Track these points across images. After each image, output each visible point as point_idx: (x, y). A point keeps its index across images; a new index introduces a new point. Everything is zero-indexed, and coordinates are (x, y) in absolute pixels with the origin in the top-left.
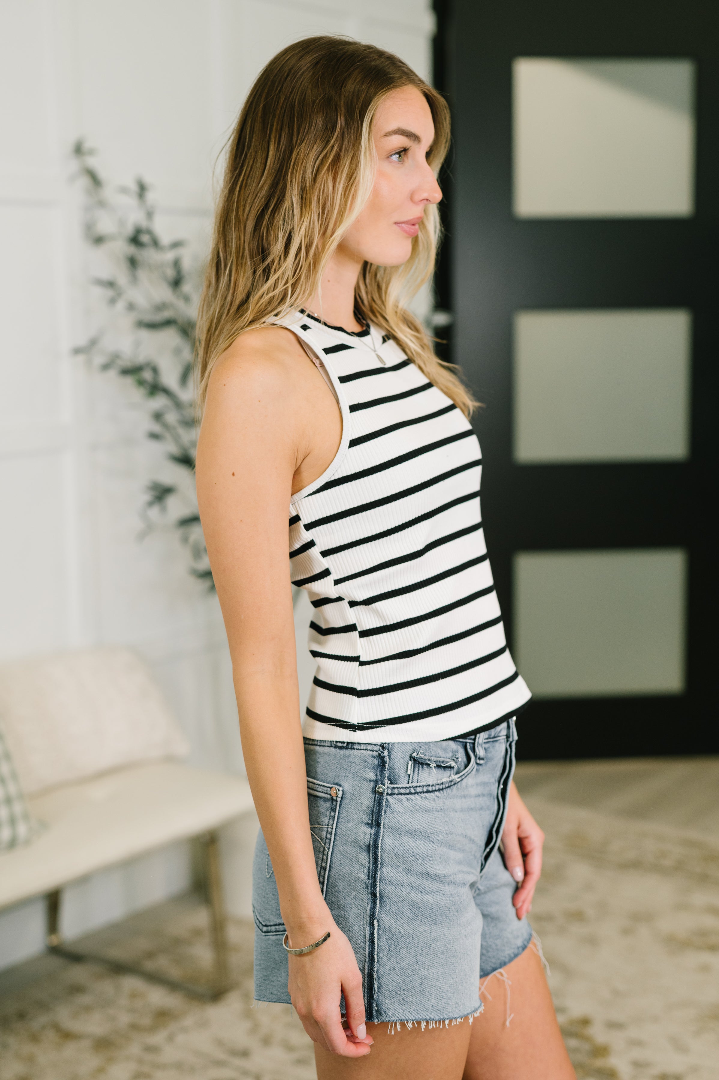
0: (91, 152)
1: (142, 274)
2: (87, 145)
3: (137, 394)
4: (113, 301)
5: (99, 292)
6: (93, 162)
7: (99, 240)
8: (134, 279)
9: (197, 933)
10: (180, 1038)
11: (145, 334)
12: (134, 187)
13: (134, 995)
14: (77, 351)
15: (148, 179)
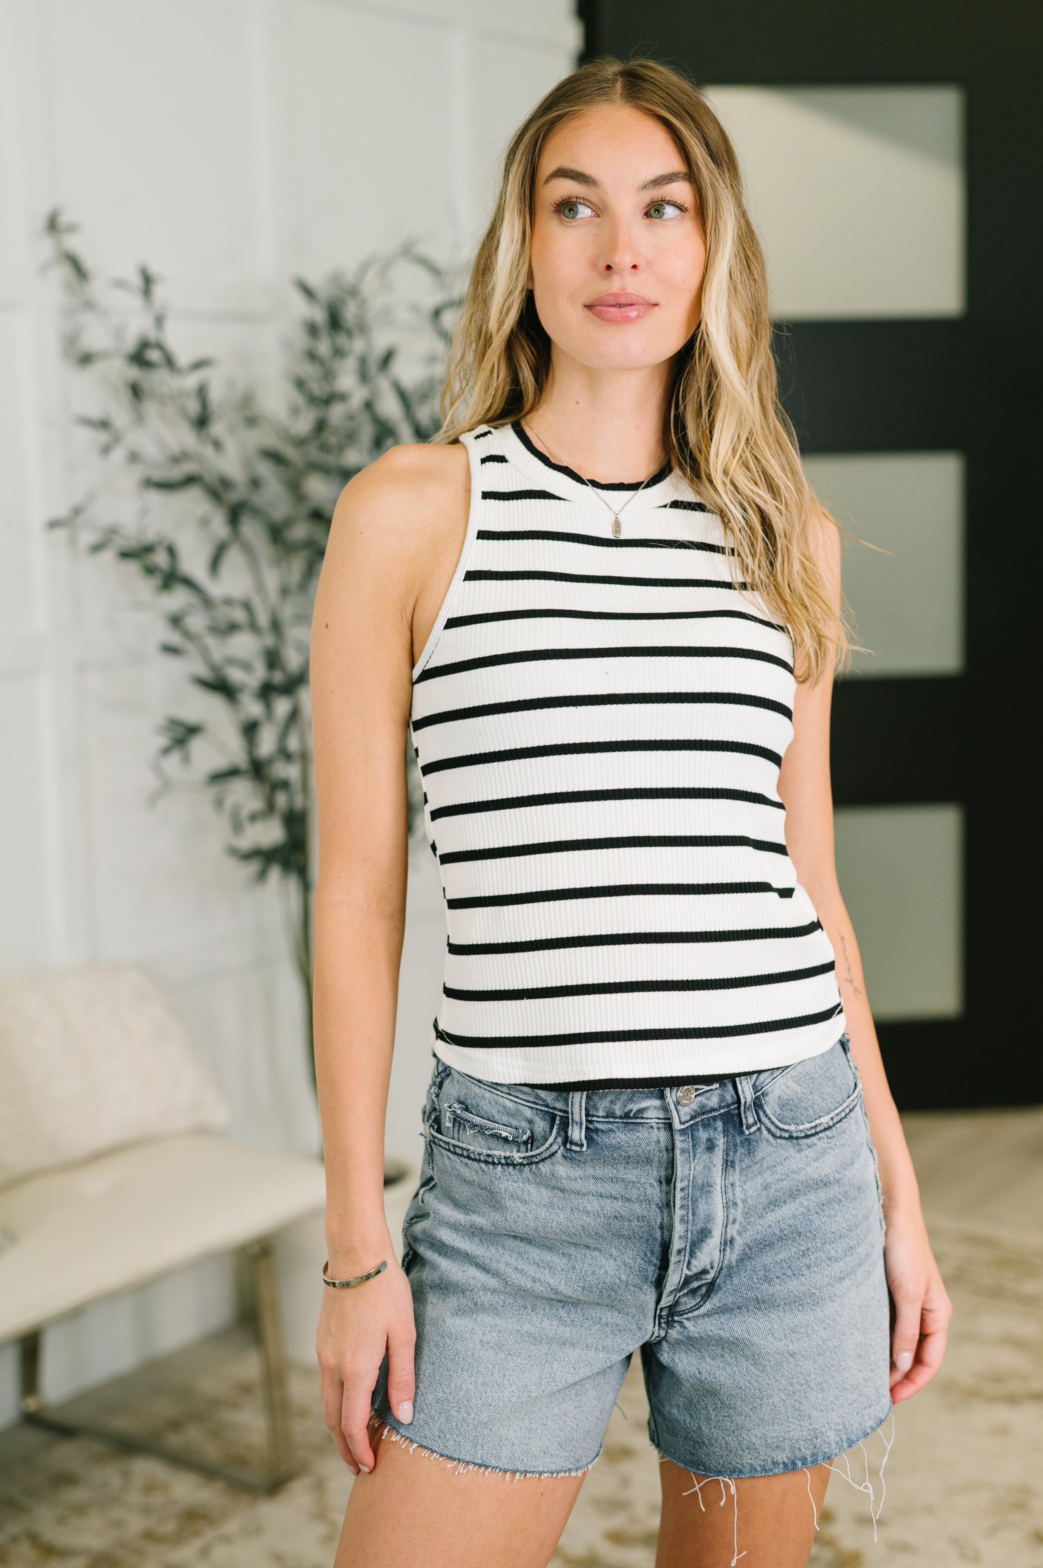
0: (72, 228)
1: (150, 408)
2: (64, 219)
3: (145, 587)
4: (106, 450)
5: (86, 436)
6: (74, 243)
7: (86, 359)
8: (139, 418)
9: (245, 1389)
10: (220, 1553)
11: (155, 498)
12: (136, 280)
13: (149, 1488)
14: (53, 525)
15: (155, 269)
